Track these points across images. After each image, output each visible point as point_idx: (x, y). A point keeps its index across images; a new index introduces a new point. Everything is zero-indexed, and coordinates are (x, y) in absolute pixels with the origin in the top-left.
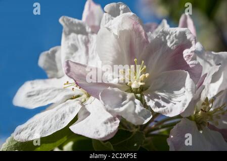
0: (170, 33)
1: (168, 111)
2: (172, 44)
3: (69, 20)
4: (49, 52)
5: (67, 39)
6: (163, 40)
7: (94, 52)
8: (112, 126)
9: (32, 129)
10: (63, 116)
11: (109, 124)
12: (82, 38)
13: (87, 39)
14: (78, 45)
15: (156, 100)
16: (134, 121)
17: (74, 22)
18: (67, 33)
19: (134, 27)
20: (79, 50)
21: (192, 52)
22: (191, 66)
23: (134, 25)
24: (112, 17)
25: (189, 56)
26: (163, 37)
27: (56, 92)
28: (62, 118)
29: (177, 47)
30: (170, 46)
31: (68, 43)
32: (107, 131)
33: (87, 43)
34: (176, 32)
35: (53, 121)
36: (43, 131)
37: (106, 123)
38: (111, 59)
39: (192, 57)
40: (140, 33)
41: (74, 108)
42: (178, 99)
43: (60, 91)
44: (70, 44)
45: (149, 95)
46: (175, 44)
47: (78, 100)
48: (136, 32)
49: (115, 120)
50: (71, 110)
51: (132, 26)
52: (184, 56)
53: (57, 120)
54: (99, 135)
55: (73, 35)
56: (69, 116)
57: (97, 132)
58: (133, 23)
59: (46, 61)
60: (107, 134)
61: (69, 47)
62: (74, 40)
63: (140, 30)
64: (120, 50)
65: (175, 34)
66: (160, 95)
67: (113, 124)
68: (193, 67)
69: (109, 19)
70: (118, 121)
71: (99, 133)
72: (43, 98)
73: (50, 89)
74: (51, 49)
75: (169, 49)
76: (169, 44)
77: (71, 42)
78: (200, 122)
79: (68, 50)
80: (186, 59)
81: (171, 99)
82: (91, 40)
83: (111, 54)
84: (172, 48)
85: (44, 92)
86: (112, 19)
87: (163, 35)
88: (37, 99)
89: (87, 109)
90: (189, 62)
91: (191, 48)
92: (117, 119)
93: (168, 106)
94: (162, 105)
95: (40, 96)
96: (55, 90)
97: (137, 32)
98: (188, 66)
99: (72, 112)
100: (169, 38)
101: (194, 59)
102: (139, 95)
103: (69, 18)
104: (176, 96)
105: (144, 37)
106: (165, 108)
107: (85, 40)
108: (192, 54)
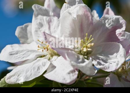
0: (109, 18)
1: (107, 68)
2: (109, 26)
3: (39, 7)
4: (23, 26)
5: (36, 19)
6: (103, 22)
7: (56, 28)
8: (73, 76)
9: (18, 76)
10: (39, 68)
11: (71, 74)
12: (46, 19)
13: (50, 20)
14: (43, 23)
15: (98, 60)
16: (88, 73)
17: (42, 9)
18: (36, 15)
19: (84, 13)
20: (44, 26)
21: (122, 31)
22: (121, 40)
23: (85, 12)
24: (70, 6)
25: (120, 33)
26: (103, 21)
27: (29, 53)
28: (38, 69)
29: (112, 28)
30: (108, 27)
31: (37, 22)
32: (70, 78)
33: (49, 22)
34: (113, 18)
35: (33, 71)
36: (26, 77)
37: (69, 73)
38: (68, 33)
39: (122, 34)
40: (88, 17)
41: (45, 63)
42: (112, 60)
43: (32, 52)
44: (38, 22)
45: (93, 57)
46: (111, 25)
47: (46, 58)
48: (85, 17)
49: (75, 72)
50: (44, 64)
51: (83, 13)
52: (117, 33)
53: (35, 70)
54: (66, 81)
55: (40, 16)
56: (42, 68)
57: (65, 79)
58: (85, 11)
59: (20, 32)
60: (71, 80)
61: (37, 24)
62: (41, 20)
63: (89, 15)
64: (74, 28)
65: (112, 19)
66: (100, 58)
67: (73, 74)
68: (122, 41)
69: (68, 8)
70: (77, 73)
71: (65, 80)
72: (21, 56)
73: (25, 51)
74: (25, 25)
75: (107, 28)
76: (107, 25)
77: (38, 21)
78: (120, 76)
79: (37, 26)
80: (117, 35)
81: (107, 61)
82: (52, 20)
83: (68, 30)
84: (109, 28)
85: (21, 52)
86: (70, 7)
87: (103, 20)
88: (17, 57)
89: (53, 64)
90: (120, 38)
91: (122, 29)
92: (76, 71)
93: (107, 65)
94: (102, 64)
95: (18, 55)
96: (28, 51)
97: (87, 17)
98: (119, 39)
99: (44, 66)
100: (108, 22)
101: (123, 35)
102: (86, 57)
103: (39, 6)
104: (110, 59)
105: (91, 20)
106: (104, 66)
107: (49, 20)
108: (122, 32)
